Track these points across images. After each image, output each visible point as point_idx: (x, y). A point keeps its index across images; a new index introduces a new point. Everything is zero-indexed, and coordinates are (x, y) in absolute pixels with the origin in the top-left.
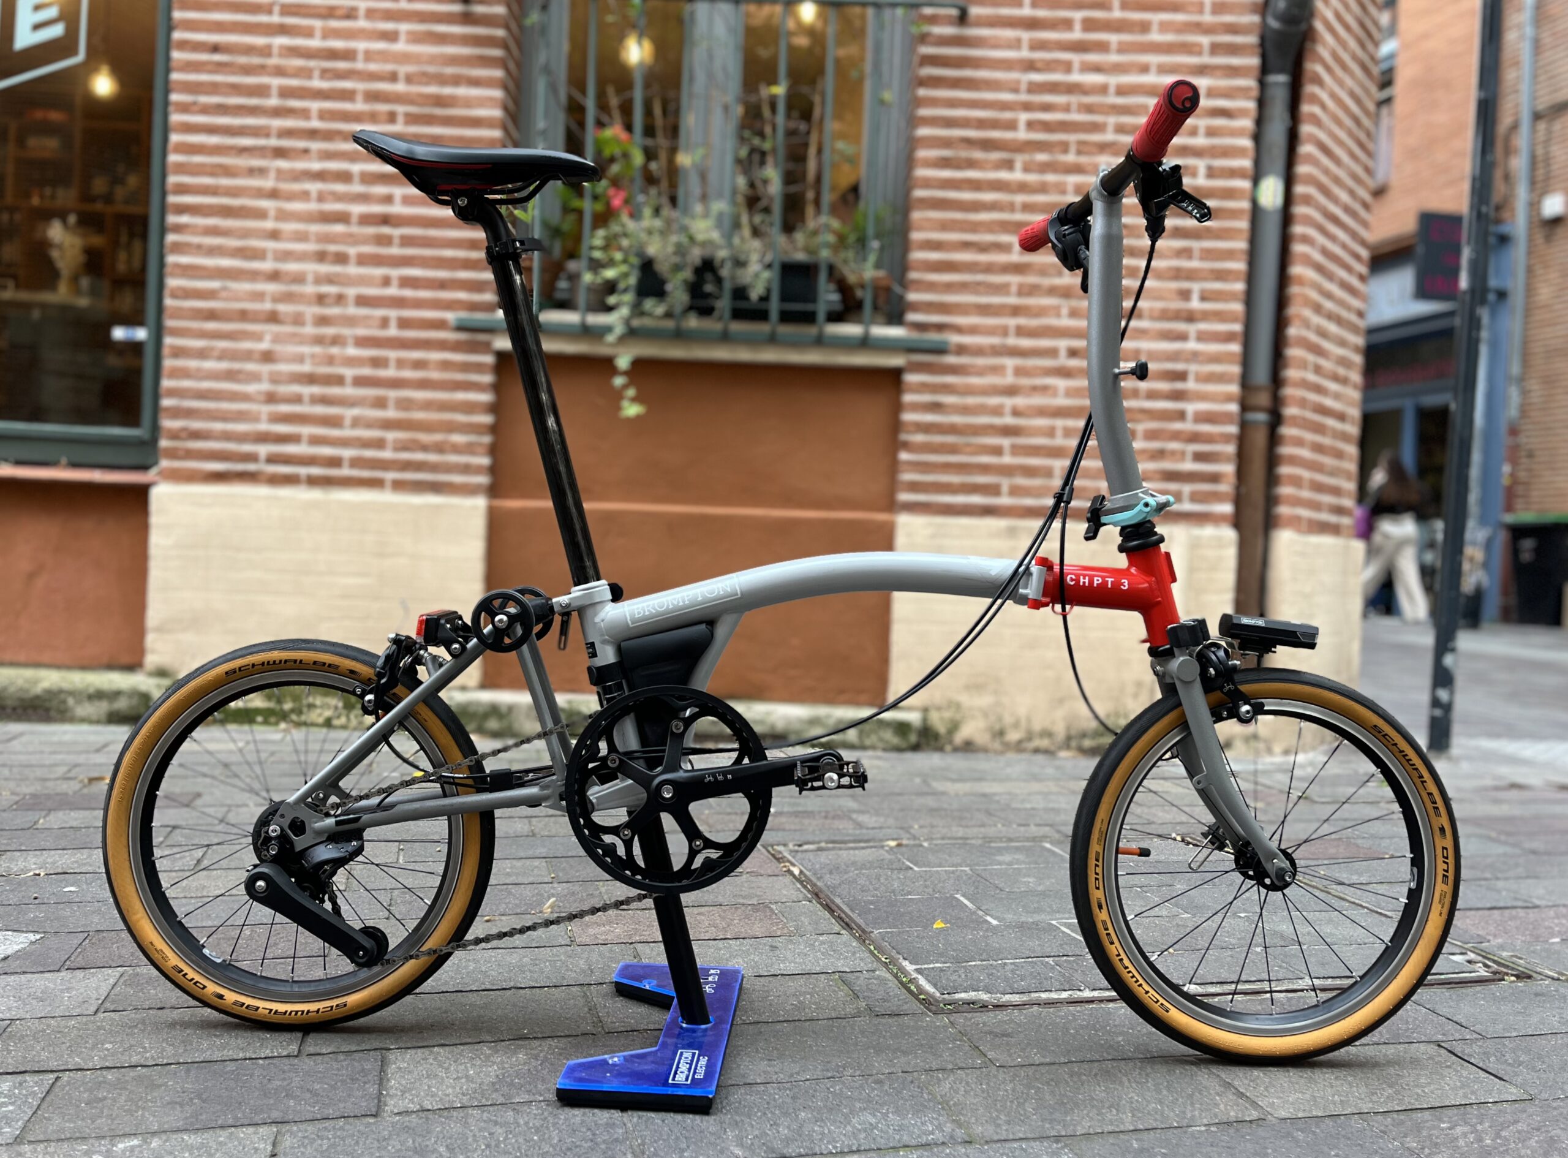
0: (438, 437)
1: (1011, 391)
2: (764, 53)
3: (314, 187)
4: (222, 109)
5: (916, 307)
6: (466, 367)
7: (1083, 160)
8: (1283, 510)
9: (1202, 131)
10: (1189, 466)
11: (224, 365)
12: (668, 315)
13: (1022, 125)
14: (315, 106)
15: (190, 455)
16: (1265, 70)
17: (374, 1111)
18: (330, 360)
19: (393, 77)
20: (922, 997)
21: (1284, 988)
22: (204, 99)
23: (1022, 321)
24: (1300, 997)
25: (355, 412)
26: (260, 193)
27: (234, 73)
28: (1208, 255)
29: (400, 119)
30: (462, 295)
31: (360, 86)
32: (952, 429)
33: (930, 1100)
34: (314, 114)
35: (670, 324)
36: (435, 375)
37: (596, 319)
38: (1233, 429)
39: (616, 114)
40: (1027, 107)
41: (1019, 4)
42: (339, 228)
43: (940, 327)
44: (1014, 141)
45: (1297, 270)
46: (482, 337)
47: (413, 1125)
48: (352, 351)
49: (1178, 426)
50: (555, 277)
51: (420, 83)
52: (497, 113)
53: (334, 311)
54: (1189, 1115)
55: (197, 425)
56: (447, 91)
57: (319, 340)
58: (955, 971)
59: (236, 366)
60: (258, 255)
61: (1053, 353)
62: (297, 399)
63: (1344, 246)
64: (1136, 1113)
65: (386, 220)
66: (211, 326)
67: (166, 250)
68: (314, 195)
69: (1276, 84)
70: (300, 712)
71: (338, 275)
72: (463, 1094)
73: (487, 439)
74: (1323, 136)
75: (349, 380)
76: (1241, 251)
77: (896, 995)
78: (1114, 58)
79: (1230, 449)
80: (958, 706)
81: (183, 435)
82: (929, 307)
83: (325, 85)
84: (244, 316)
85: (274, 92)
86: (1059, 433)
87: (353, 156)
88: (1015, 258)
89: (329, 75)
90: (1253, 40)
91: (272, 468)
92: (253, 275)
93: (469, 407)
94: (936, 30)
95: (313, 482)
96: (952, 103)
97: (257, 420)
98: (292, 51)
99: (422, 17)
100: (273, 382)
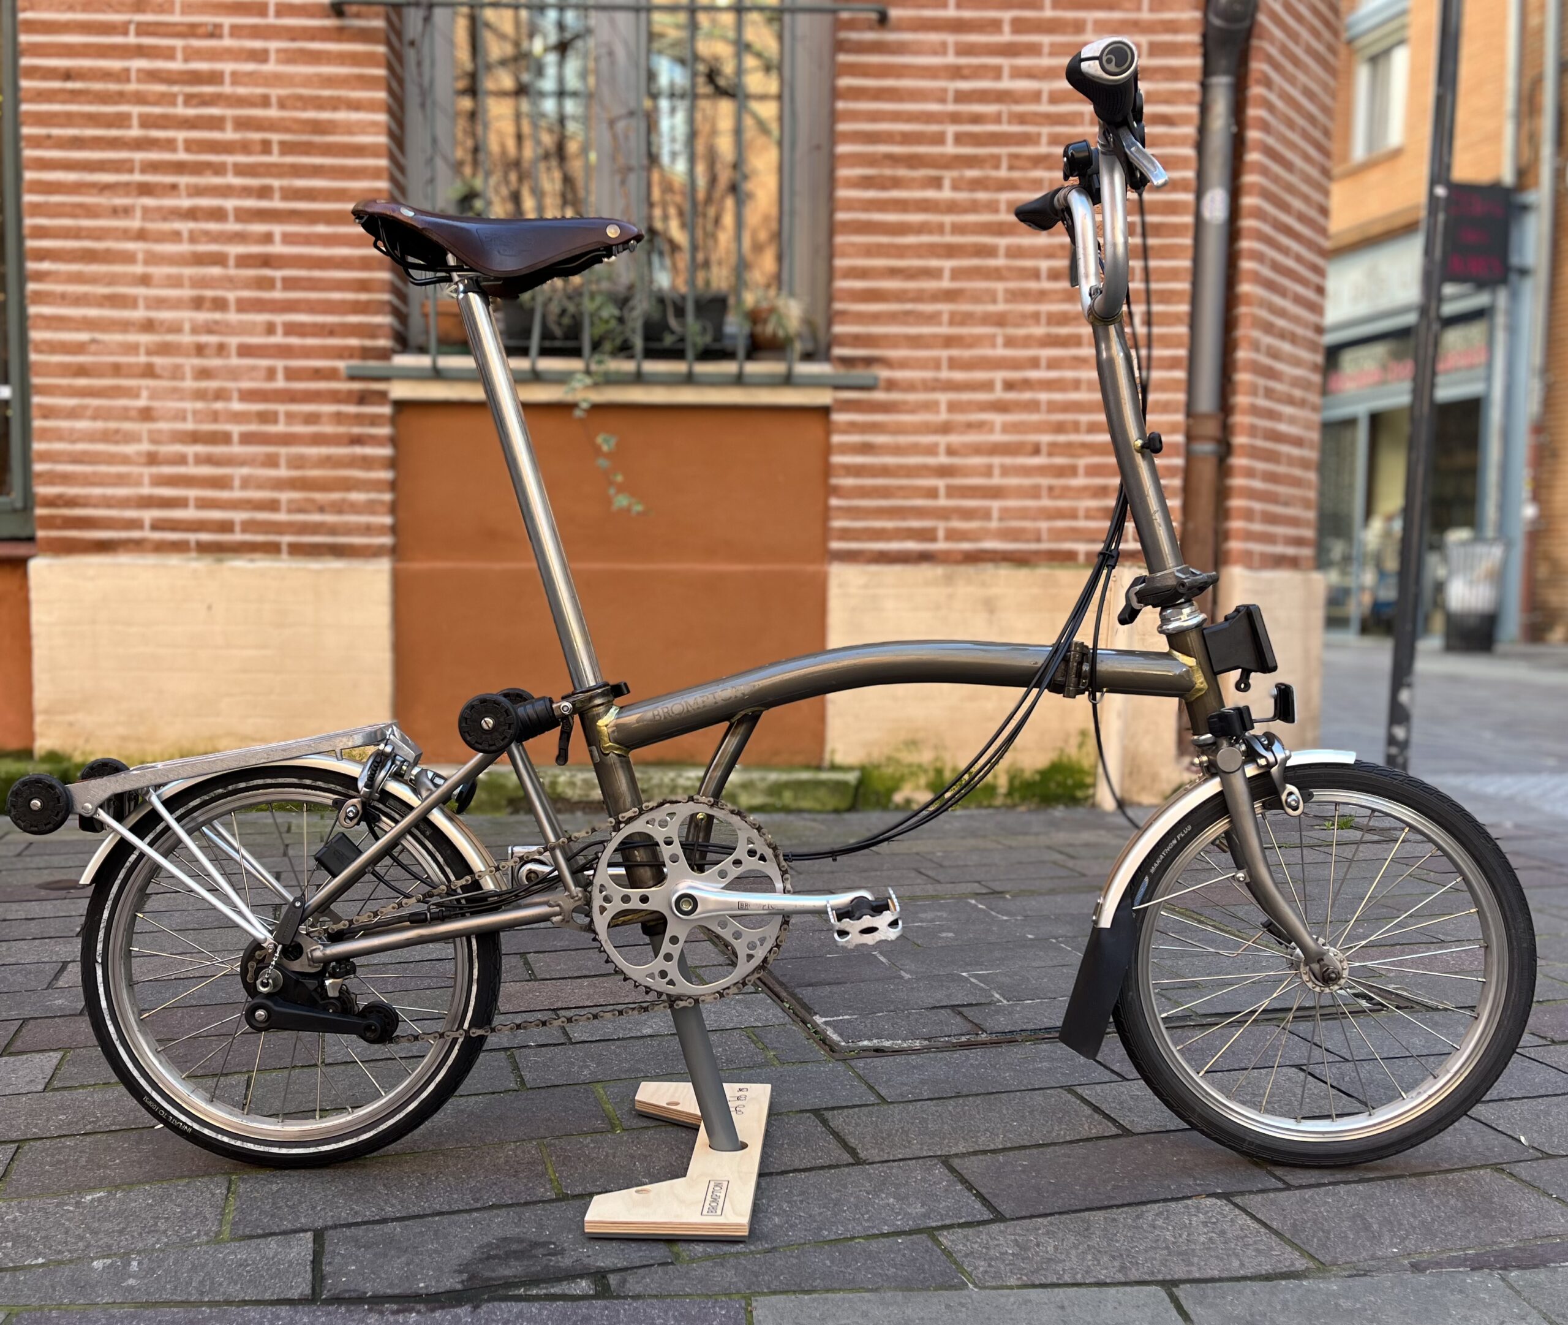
0: (336, 496)
1: (945, 428)
3: (185, 227)
4: (79, 143)
5: (842, 341)
6: (359, 419)
7: (1016, 175)
8: (1235, 545)
11: (99, 425)
13: (950, 138)
14: (181, 135)
15: (67, 523)
16: (1207, 71)
18: (215, 417)
19: (265, 102)
22: (56, 132)
23: (955, 352)
25: (245, 471)
26: (126, 235)
27: (91, 103)
29: (275, 148)
30: (354, 342)
31: (230, 113)
32: (885, 471)
34: (180, 145)
36: (328, 429)
38: (1181, 462)
40: (955, 118)
41: (944, 5)
42: (216, 271)
43: (869, 361)
44: (942, 156)
45: (1245, 288)
46: (378, 386)
48: (237, 406)
51: (295, 108)
52: (383, 139)
53: (215, 362)
55: (72, 491)
56: (326, 115)
57: (200, 395)
59: (112, 425)
60: (128, 303)
61: (988, 386)
62: (182, 460)
65: (266, 261)
66: (82, 382)
67: (28, 301)
68: (185, 235)
69: (1219, 86)
71: (216, 322)
73: (387, 497)
74: (1271, 141)
75: (236, 438)
76: (1185, 269)
78: (1046, 62)
79: (1177, 483)
81: (59, 501)
82: (858, 340)
83: (191, 112)
84: (117, 370)
85: (135, 122)
86: (997, 471)
87: (226, 191)
88: (946, 284)
89: (194, 101)
90: (1194, 38)
91: (158, 536)
92: (125, 326)
93: (367, 463)
94: (854, 36)
95: (204, 548)
96: (874, 117)
97: (138, 483)
98: (153, 76)
99: (293, 34)
100: (153, 441)
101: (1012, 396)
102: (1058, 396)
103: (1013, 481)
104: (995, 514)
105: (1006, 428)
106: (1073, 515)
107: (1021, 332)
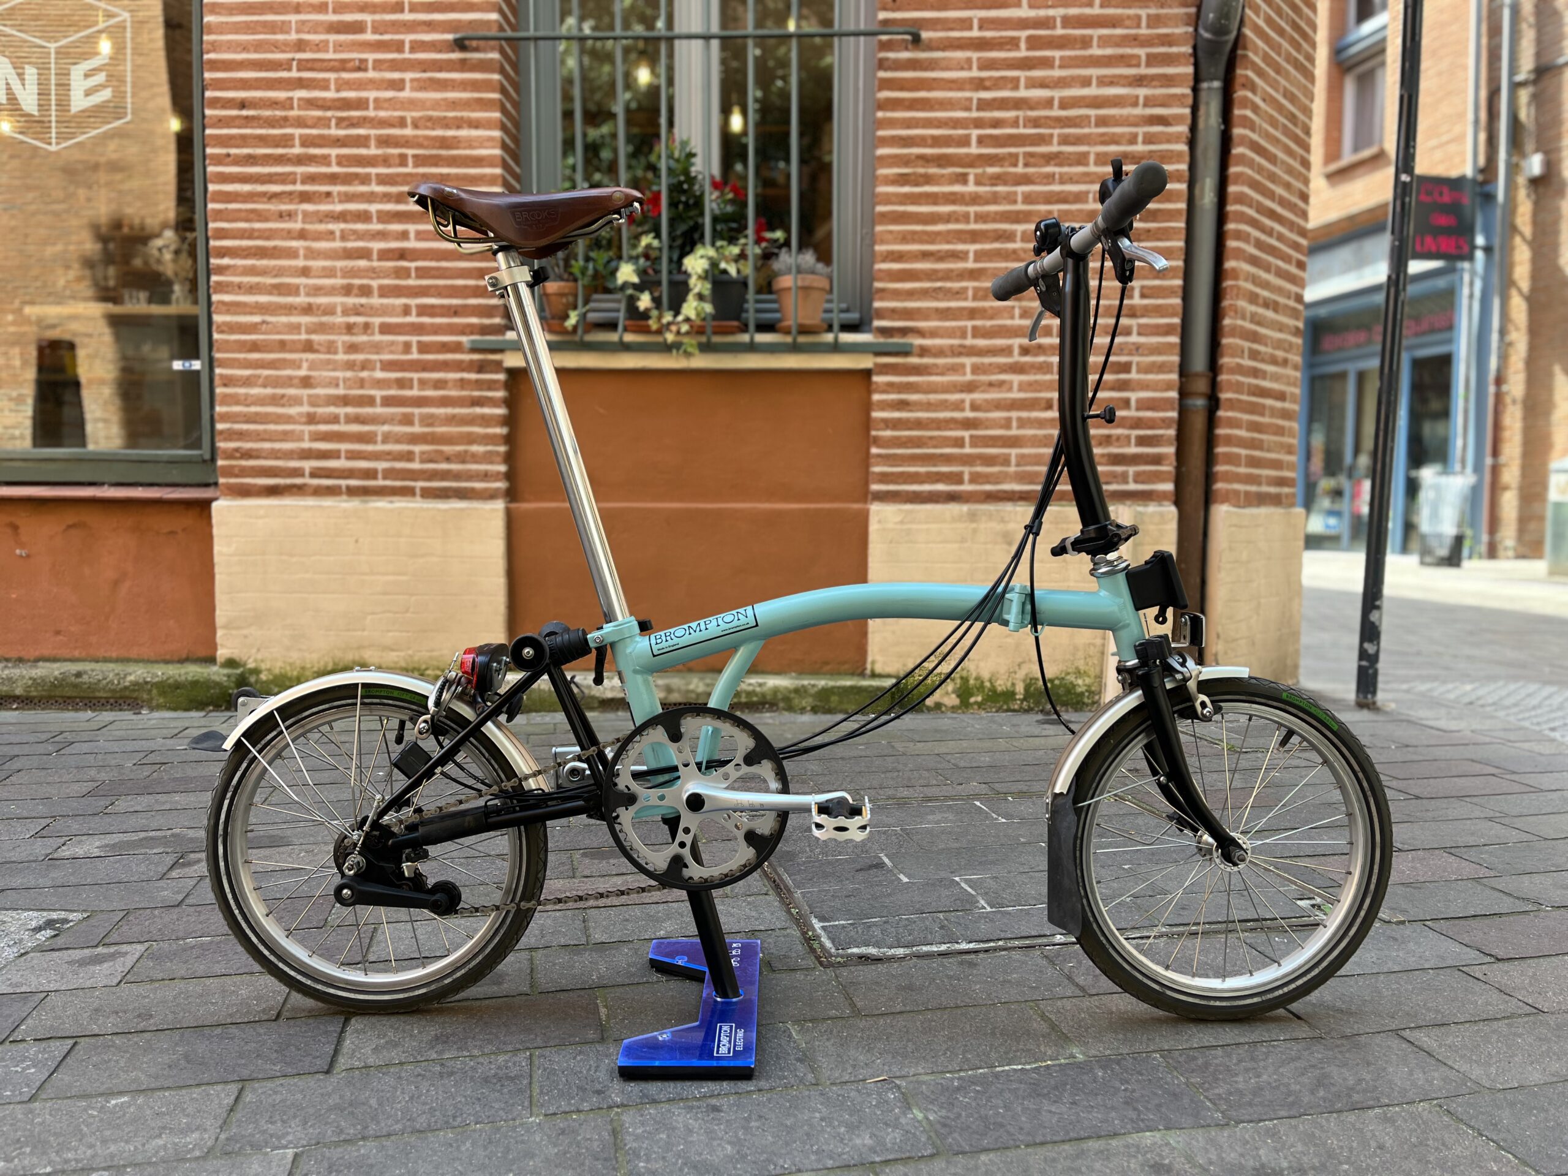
0: (460, 448)
1: (970, 387)
3: (337, 227)
4: (251, 160)
5: (881, 314)
6: (479, 385)
7: (1031, 170)
8: (1221, 486)
10: (1133, 450)
11: (269, 391)
13: (974, 141)
14: (334, 152)
15: (244, 472)
16: (1197, 78)
18: (362, 383)
19: (402, 123)
23: (979, 323)
25: (386, 428)
26: (289, 235)
27: (261, 127)
29: (410, 161)
30: (474, 320)
31: (373, 132)
32: (919, 424)
34: (334, 160)
36: (454, 393)
38: (1174, 414)
40: (978, 123)
41: (970, 27)
42: (362, 263)
43: (904, 332)
44: (968, 155)
45: (1230, 264)
46: (493, 357)
48: (379, 374)
51: (427, 128)
52: (497, 152)
53: (361, 339)
55: (248, 445)
56: (451, 133)
57: (350, 366)
59: (280, 391)
60: (294, 290)
61: (1006, 351)
62: (335, 419)
63: (1282, 238)
65: (402, 254)
66: (255, 356)
67: (212, 290)
68: (338, 234)
69: (1209, 89)
71: (362, 306)
73: (502, 449)
74: (1255, 137)
75: (378, 401)
76: (1180, 249)
78: (1057, 73)
79: (1172, 432)
81: (237, 454)
82: (894, 313)
83: (342, 132)
84: (282, 346)
85: (297, 142)
86: (1014, 424)
87: (371, 198)
88: (970, 265)
89: (345, 124)
90: (1187, 49)
91: (316, 482)
92: (289, 309)
93: (485, 421)
94: (892, 55)
95: (352, 492)
96: (909, 124)
97: (300, 439)
98: (311, 103)
99: (425, 66)
100: (312, 404)
101: (1026, 359)
103: (1029, 432)
104: (1013, 460)
105: (1023, 387)
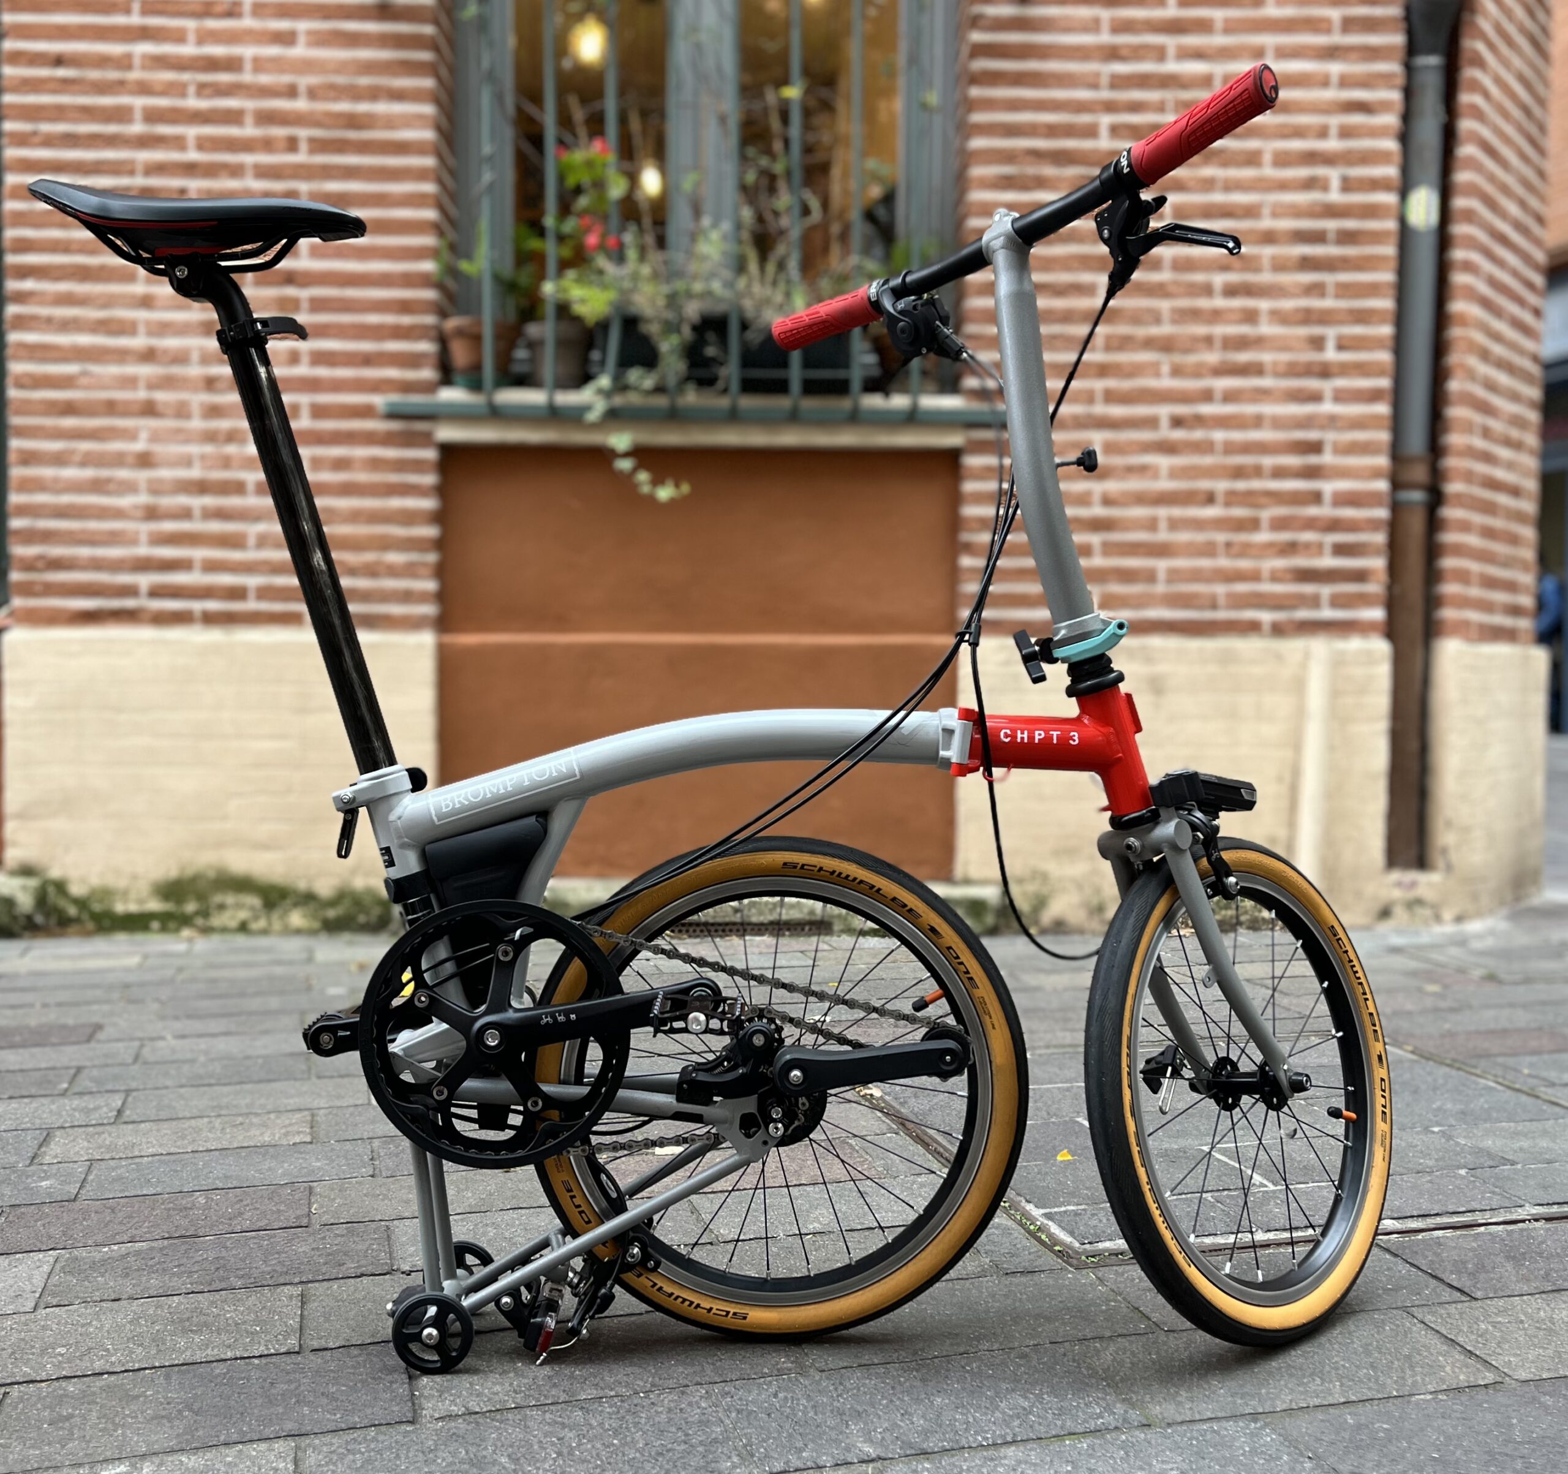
0: (369, 557)
2: (771, 47)
4: (71, 140)
5: (976, 369)
6: (401, 466)
8: (1448, 614)
9: (1334, 131)
10: (1328, 562)
11: (89, 473)
12: (659, 389)
13: (1104, 132)
14: (192, 132)
15: (51, 590)
16: (1412, 49)
17: (410, 1415)
19: (291, 92)
20: (1057, 1248)
21: (1501, 1219)
22: (46, 128)
23: (1111, 383)
24: (1522, 1230)
27: (85, 93)
28: (1345, 291)
29: (303, 146)
30: (393, 373)
31: (250, 105)
33: (1090, 1376)
34: (191, 142)
35: (661, 401)
36: (362, 477)
37: (567, 398)
38: (1382, 513)
39: (582, 132)
40: (1110, 107)
45: (1458, 306)
46: (420, 426)
47: (461, 1432)
49: (1312, 511)
50: (512, 345)
51: (326, 99)
52: (428, 135)
54: (1410, 1381)
55: (57, 551)
56: (363, 107)
57: (210, 437)
58: (1093, 1215)
59: (104, 473)
60: (127, 328)
61: (1151, 423)
62: (186, 514)
63: (1515, 274)
64: (1344, 1381)
65: (291, 278)
66: (69, 422)
67: (5, 326)
69: (1427, 67)
70: (205, 913)
72: (515, 1392)
73: (432, 558)
74: (1486, 133)
76: (1388, 284)
77: (1024, 1248)
78: (1219, 40)
79: (1379, 538)
80: (1044, 877)
81: (40, 564)
83: (203, 104)
84: (111, 408)
85: (138, 115)
86: (1163, 525)
89: (208, 91)
90: (1396, 11)
91: (156, 604)
92: (121, 355)
93: (406, 517)
94: (991, 10)
95: (210, 619)
96: (1014, 105)
97: (134, 542)
98: (161, 62)
99: (327, 12)
100: (153, 492)
101: (1179, 435)
102: (1237, 436)
103: (1183, 537)
104: (1162, 576)
105: (1175, 473)
106: (1254, 576)
107: (1192, 359)
